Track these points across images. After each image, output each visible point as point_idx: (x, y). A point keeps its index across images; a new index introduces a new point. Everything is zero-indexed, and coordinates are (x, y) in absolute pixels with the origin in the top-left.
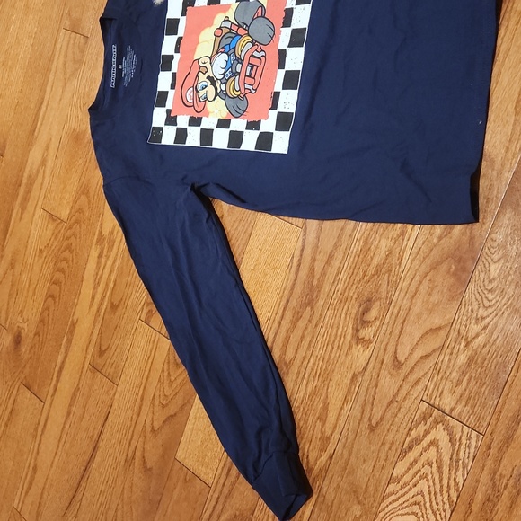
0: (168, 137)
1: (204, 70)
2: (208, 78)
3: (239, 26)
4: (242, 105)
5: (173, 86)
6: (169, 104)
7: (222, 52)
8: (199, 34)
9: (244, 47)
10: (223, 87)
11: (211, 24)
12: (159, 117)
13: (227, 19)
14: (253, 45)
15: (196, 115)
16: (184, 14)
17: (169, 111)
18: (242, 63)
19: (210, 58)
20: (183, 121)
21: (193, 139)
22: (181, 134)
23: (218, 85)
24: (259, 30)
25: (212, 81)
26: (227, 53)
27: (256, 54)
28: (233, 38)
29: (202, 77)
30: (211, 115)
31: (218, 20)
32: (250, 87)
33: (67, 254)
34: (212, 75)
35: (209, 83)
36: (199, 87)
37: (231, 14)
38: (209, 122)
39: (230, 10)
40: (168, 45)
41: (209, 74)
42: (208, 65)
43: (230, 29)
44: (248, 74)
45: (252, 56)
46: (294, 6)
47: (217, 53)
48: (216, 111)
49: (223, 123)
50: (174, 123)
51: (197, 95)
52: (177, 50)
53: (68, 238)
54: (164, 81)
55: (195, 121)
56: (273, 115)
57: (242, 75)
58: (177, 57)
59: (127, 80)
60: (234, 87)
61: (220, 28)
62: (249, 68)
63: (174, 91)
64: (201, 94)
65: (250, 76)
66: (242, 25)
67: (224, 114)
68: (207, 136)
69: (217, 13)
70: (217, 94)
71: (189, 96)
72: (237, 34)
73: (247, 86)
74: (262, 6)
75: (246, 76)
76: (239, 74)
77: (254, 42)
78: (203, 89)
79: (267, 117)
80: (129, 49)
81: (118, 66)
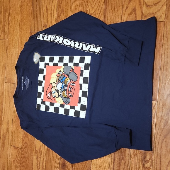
0: (43, 108)
1: (54, 87)
2: (55, 90)
3: (65, 74)
4: (68, 100)
5: (43, 91)
6: (42, 97)
7: (60, 82)
8: (51, 75)
9: (67, 81)
10: (61, 94)
11: (55, 72)
12: (39, 101)
13: (60, 71)
14: (71, 81)
15: (52, 102)
16: (45, 67)
17: (42, 100)
18: (67, 86)
19: (56, 83)
20: (48, 103)
21: (52, 110)
22: (47, 108)
23: (59, 93)
24: (72, 76)
25: (57, 91)
26: (62, 83)
27: (72, 84)
28: (63, 78)
29: (53, 89)
30: (57, 102)
31: (58, 71)
32: (71, 95)
33: (24, 160)
34: (57, 89)
35: (56, 91)
36: (53, 93)
37: (62, 69)
38: (57, 105)
39: (61, 68)
40: (40, 77)
41: (56, 88)
42: (55, 86)
43: (62, 74)
44: (69, 90)
45: (70, 85)
46: (84, 70)
47: (58, 82)
48: (59, 101)
49: (62, 106)
50: (45, 104)
51: (52, 95)
52: (44, 79)
53: (23, 154)
54: (40, 89)
55: (52, 104)
56: (79, 105)
57: (67, 90)
58: (44, 82)
59: (27, 87)
60: (65, 94)
61: (58, 74)
62: (70, 88)
63: (43, 93)
64: (53, 95)
65: (70, 91)
66: (66, 74)
67: (62, 103)
68: (56, 109)
69: (57, 69)
70: (59, 96)
71: (49, 95)
72: (65, 77)
73: (69, 94)
74: (73, 68)
75: (69, 91)
76: (66, 90)
77: (71, 80)
78: (54, 93)
79: (77, 106)
80: (27, 77)
81: (24, 83)
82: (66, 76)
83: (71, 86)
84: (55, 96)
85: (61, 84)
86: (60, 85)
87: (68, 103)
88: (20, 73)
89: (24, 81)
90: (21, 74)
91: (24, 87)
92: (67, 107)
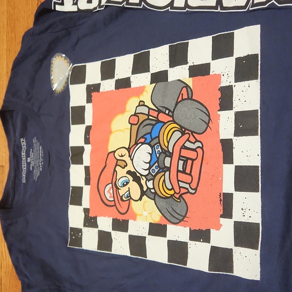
0: (90, 241)
1: (123, 164)
2: (129, 172)
3: (159, 111)
4: (180, 208)
5: (87, 181)
6: (86, 202)
7: (143, 143)
8: (110, 122)
9: (172, 138)
10: (150, 184)
11: (123, 111)
12: (75, 216)
13: (142, 104)
14: (183, 134)
15: (121, 217)
16: (89, 100)
17: (86, 211)
18: (171, 155)
19: (129, 149)
20: (105, 223)
21: (121, 246)
22: (105, 239)
23: (143, 182)
24: (187, 114)
25: (136, 178)
26: (149, 144)
27: (188, 144)
28: (153, 125)
29: (121, 172)
30: (138, 218)
31: (132, 105)
32: (187, 186)
34: (133, 170)
35: (131, 178)
36: (119, 183)
37: (146, 98)
38: (139, 227)
39: (145, 93)
40: (76, 135)
41: (130, 168)
42: (127, 158)
43: (148, 115)
44: (180, 168)
45: (184, 147)
46: (233, 83)
47: (136, 144)
48: (145, 213)
49: (157, 230)
50: (95, 225)
51: (118, 193)
52: (87, 141)
54: (76, 176)
55: (121, 225)
56: (227, 226)
57: (174, 170)
58: (88, 148)
59: (37, 173)
60: (166, 184)
61: (135, 114)
62: (181, 163)
63: (89, 187)
64: (123, 191)
65: (184, 172)
66: (164, 110)
67: (157, 217)
68: (137, 244)
69: (128, 98)
70: (143, 193)
71: (108, 193)
72: (158, 121)
73: (181, 184)
74: (187, 86)
75: (178, 171)
76: (169, 169)
77: (183, 130)
78: (124, 185)
79: (218, 227)
80: (35, 140)
81: (27, 160)
82: (162, 117)
83: (185, 153)
84: (129, 196)
85: (146, 149)
86: (143, 154)
87: (179, 220)
88: (15, 132)
89: (28, 155)
90: (17, 134)
91: (29, 173)
92: (178, 232)
